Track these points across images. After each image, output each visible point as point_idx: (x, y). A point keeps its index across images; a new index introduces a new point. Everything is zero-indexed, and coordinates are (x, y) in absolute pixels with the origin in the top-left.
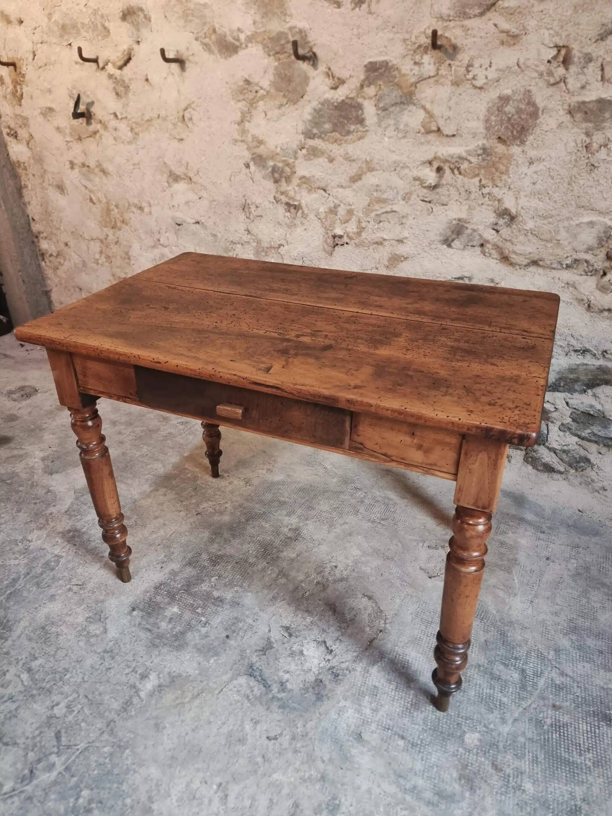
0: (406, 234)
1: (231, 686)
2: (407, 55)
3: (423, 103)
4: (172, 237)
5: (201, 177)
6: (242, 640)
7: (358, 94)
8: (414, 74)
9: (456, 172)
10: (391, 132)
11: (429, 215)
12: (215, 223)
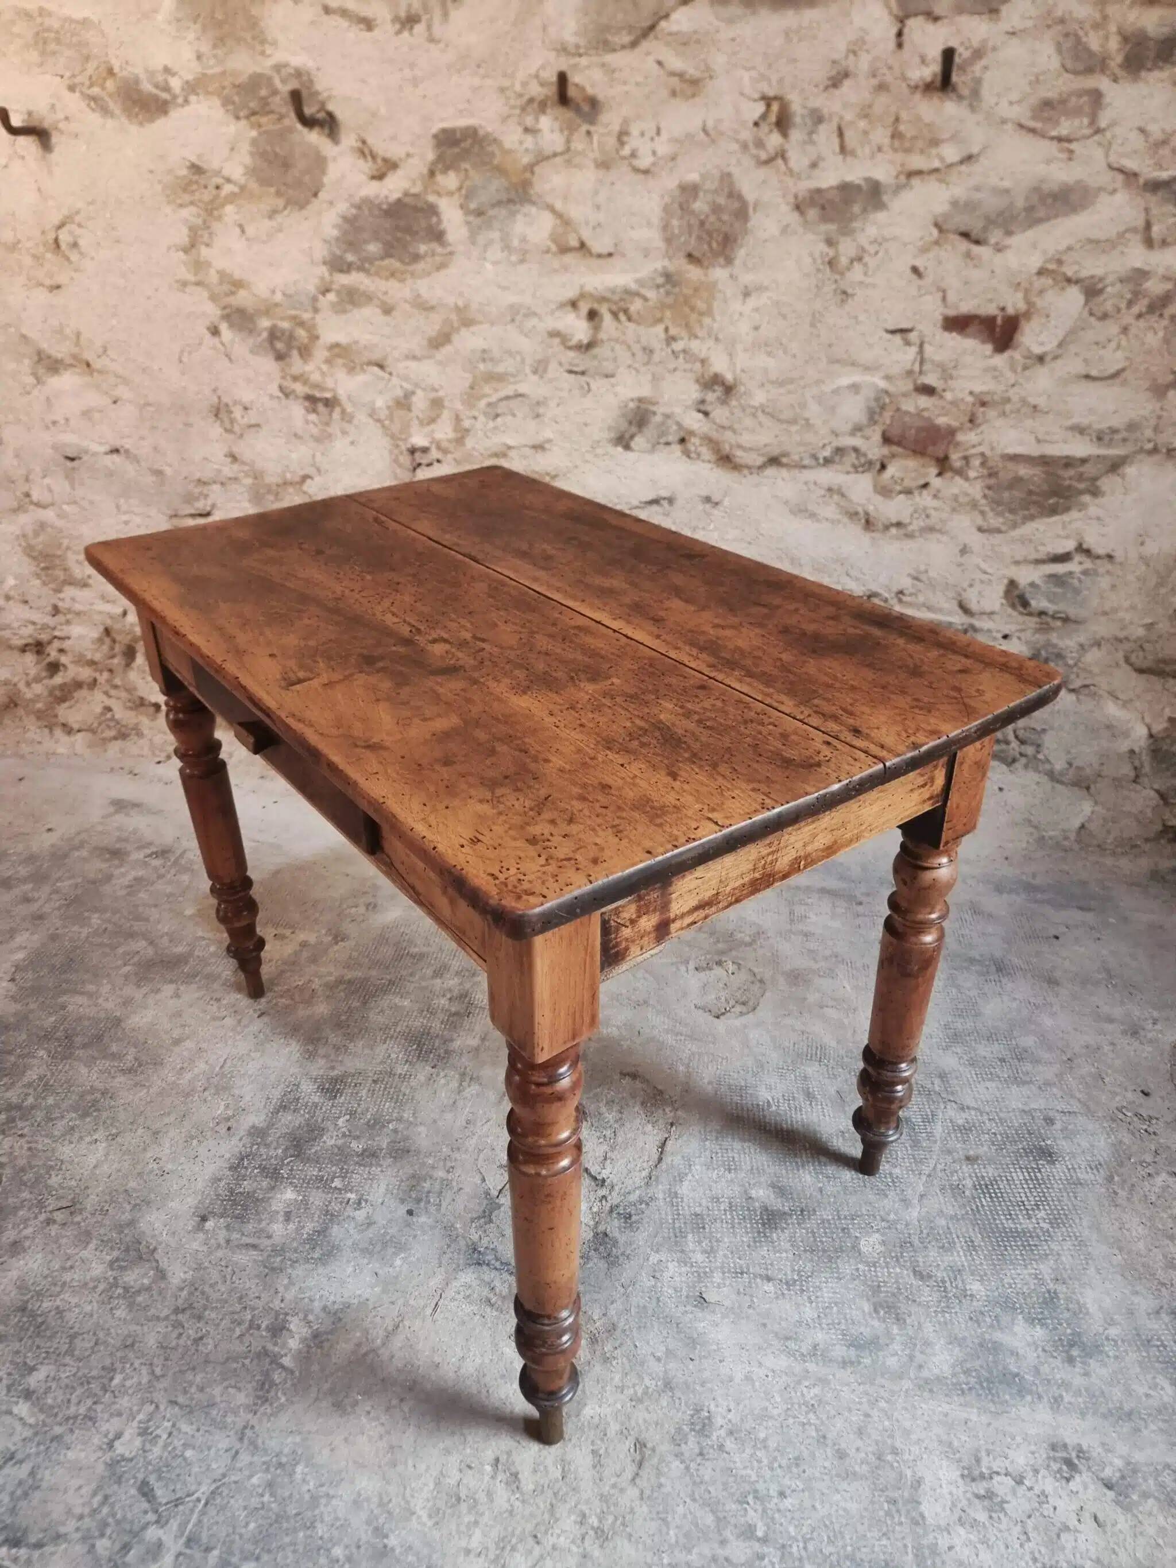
0: (548, 434)
1: (450, 1293)
2: (509, 116)
3: (549, 199)
4: (59, 485)
5: (113, 360)
6: (438, 1210)
7: (426, 188)
8: (527, 150)
9: (622, 317)
10: (495, 253)
11: (584, 396)
12: (155, 449)
